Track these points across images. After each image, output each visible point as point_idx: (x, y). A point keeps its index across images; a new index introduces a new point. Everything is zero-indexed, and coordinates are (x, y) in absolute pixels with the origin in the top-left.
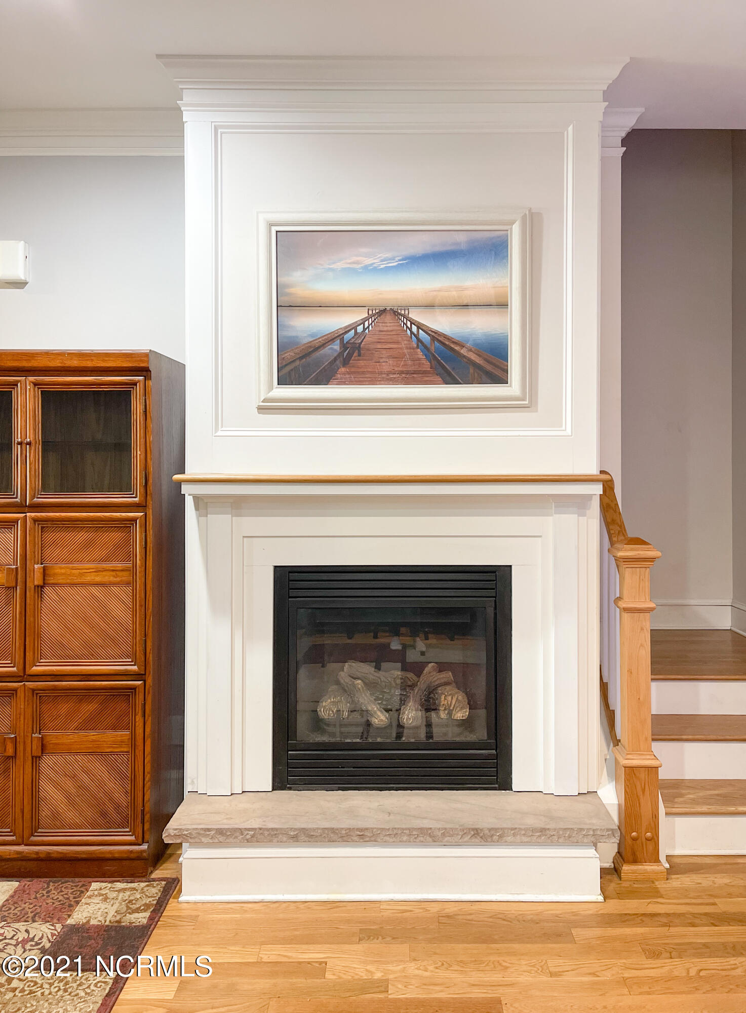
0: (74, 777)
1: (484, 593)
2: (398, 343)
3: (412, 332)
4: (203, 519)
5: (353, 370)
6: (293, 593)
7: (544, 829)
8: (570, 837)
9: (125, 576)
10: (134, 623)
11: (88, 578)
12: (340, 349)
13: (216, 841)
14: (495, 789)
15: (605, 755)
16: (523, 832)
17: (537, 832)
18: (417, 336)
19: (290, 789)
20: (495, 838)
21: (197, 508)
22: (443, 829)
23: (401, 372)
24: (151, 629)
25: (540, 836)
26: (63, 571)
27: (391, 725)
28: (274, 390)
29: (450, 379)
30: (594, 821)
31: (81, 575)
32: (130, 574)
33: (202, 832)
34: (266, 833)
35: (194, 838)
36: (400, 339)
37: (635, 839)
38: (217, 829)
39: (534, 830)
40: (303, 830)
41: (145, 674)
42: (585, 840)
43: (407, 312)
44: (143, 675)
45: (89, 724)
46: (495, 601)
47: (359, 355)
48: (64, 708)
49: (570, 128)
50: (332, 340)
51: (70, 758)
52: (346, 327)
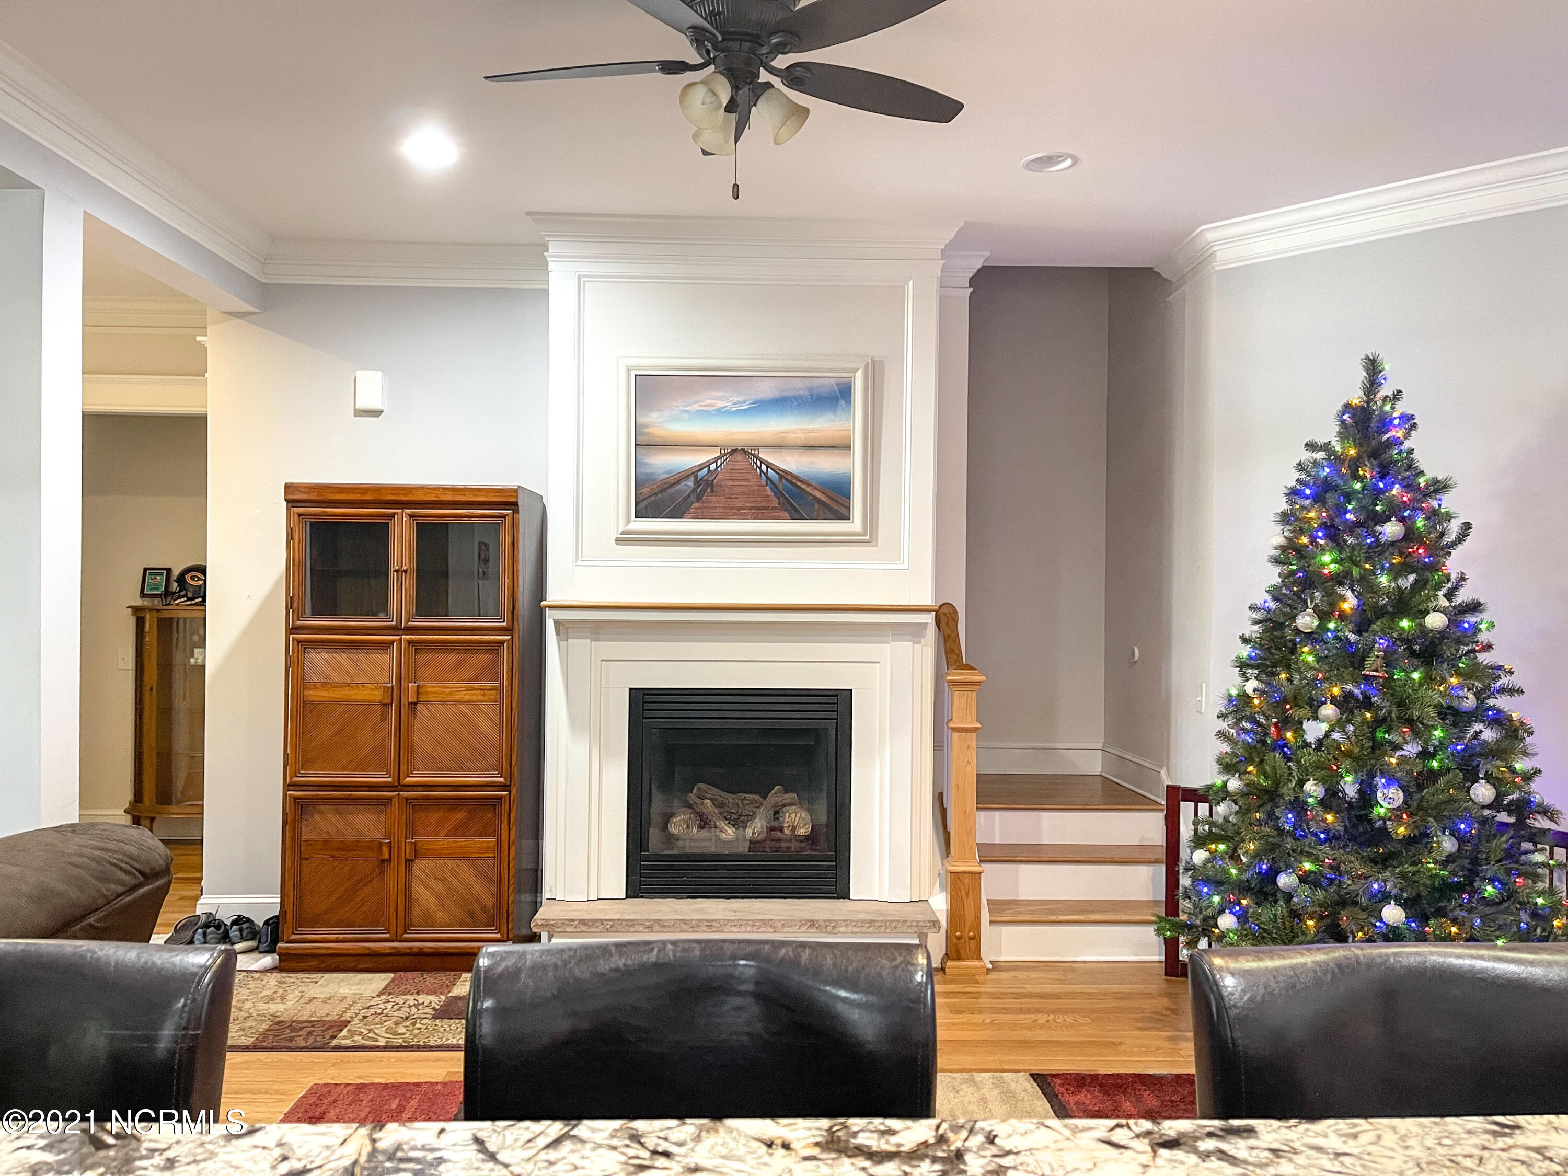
0: (443, 880)
1: (826, 715)
2: (748, 480)
3: (761, 471)
4: (563, 643)
5: (706, 505)
6: (647, 714)
7: (873, 920)
8: (895, 928)
9: (493, 695)
10: (501, 738)
11: (458, 697)
12: (694, 485)
13: (579, 930)
14: (834, 898)
15: (940, 870)
16: (854, 923)
17: (867, 923)
18: (766, 475)
19: (642, 897)
20: (829, 928)
21: (558, 633)
22: (782, 920)
23: (751, 508)
24: (516, 743)
25: (869, 927)
26: (434, 690)
27: (738, 840)
28: (632, 523)
29: (796, 515)
30: (919, 916)
31: (451, 693)
32: (497, 694)
33: (566, 922)
34: (624, 923)
35: (559, 927)
36: (750, 477)
37: (959, 938)
38: (580, 920)
39: (864, 921)
40: (658, 921)
41: (510, 786)
42: (910, 931)
43: (757, 452)
44: (508, 786)
45: (459, 830)
46: (837, 723)
47: (712, 491)
48: (434, 817)
49: (911, 283)
50: (688, 477)
51: (441, 862)
52: (700, 465)
